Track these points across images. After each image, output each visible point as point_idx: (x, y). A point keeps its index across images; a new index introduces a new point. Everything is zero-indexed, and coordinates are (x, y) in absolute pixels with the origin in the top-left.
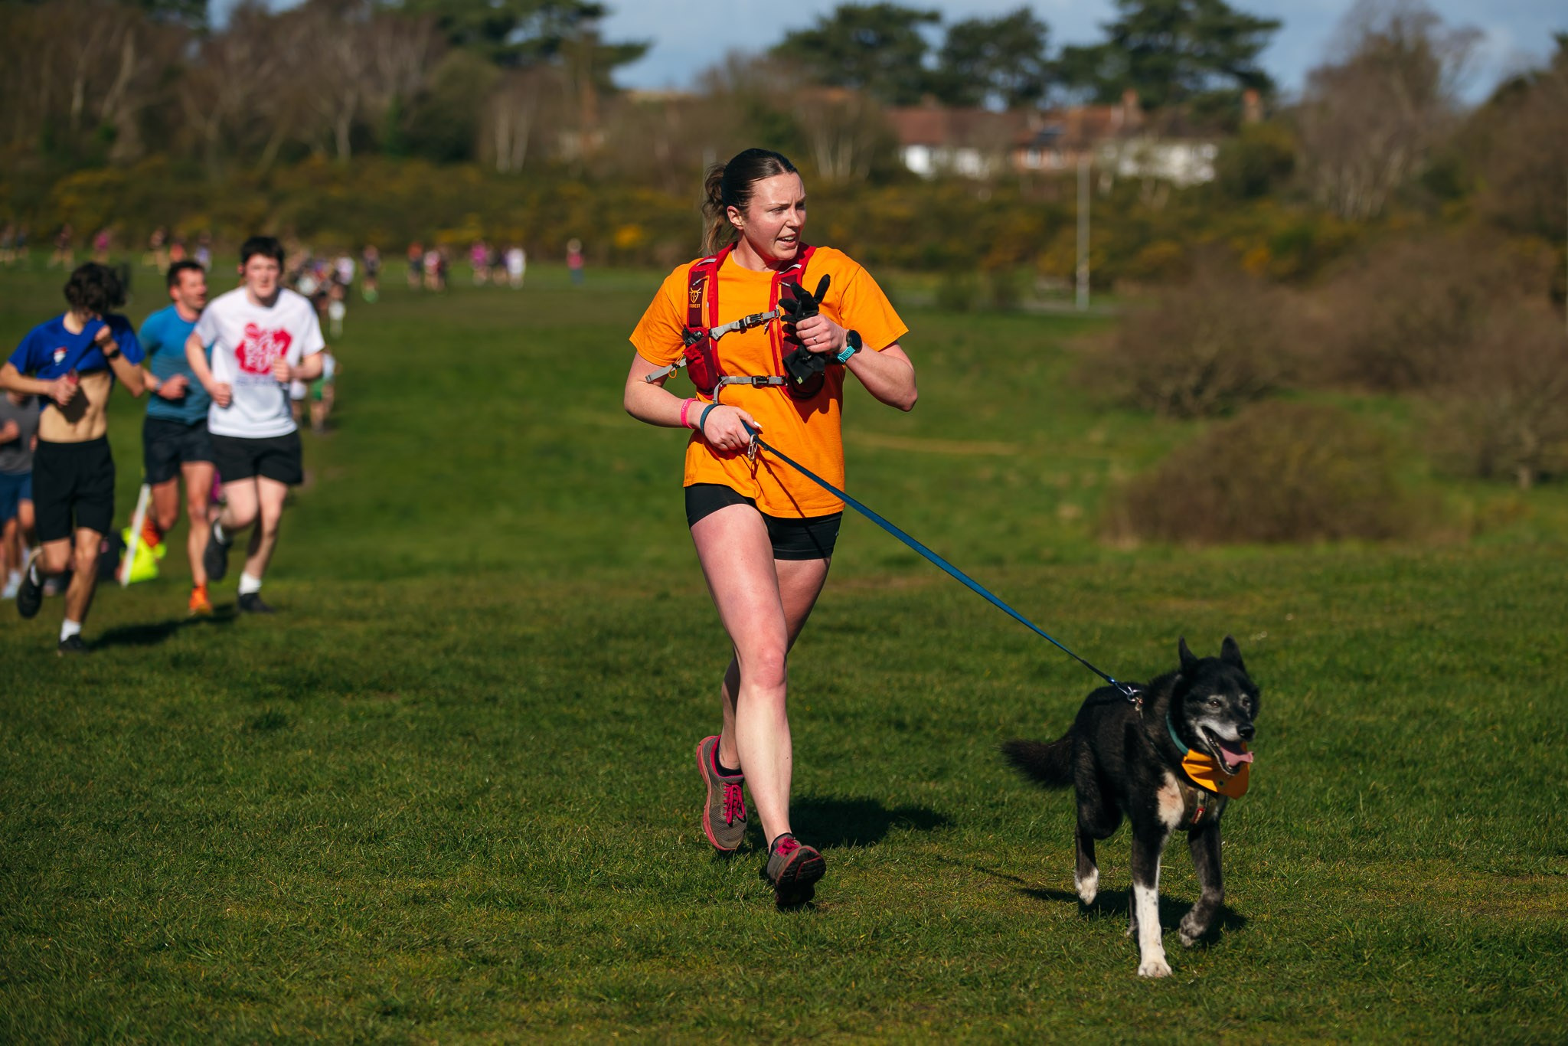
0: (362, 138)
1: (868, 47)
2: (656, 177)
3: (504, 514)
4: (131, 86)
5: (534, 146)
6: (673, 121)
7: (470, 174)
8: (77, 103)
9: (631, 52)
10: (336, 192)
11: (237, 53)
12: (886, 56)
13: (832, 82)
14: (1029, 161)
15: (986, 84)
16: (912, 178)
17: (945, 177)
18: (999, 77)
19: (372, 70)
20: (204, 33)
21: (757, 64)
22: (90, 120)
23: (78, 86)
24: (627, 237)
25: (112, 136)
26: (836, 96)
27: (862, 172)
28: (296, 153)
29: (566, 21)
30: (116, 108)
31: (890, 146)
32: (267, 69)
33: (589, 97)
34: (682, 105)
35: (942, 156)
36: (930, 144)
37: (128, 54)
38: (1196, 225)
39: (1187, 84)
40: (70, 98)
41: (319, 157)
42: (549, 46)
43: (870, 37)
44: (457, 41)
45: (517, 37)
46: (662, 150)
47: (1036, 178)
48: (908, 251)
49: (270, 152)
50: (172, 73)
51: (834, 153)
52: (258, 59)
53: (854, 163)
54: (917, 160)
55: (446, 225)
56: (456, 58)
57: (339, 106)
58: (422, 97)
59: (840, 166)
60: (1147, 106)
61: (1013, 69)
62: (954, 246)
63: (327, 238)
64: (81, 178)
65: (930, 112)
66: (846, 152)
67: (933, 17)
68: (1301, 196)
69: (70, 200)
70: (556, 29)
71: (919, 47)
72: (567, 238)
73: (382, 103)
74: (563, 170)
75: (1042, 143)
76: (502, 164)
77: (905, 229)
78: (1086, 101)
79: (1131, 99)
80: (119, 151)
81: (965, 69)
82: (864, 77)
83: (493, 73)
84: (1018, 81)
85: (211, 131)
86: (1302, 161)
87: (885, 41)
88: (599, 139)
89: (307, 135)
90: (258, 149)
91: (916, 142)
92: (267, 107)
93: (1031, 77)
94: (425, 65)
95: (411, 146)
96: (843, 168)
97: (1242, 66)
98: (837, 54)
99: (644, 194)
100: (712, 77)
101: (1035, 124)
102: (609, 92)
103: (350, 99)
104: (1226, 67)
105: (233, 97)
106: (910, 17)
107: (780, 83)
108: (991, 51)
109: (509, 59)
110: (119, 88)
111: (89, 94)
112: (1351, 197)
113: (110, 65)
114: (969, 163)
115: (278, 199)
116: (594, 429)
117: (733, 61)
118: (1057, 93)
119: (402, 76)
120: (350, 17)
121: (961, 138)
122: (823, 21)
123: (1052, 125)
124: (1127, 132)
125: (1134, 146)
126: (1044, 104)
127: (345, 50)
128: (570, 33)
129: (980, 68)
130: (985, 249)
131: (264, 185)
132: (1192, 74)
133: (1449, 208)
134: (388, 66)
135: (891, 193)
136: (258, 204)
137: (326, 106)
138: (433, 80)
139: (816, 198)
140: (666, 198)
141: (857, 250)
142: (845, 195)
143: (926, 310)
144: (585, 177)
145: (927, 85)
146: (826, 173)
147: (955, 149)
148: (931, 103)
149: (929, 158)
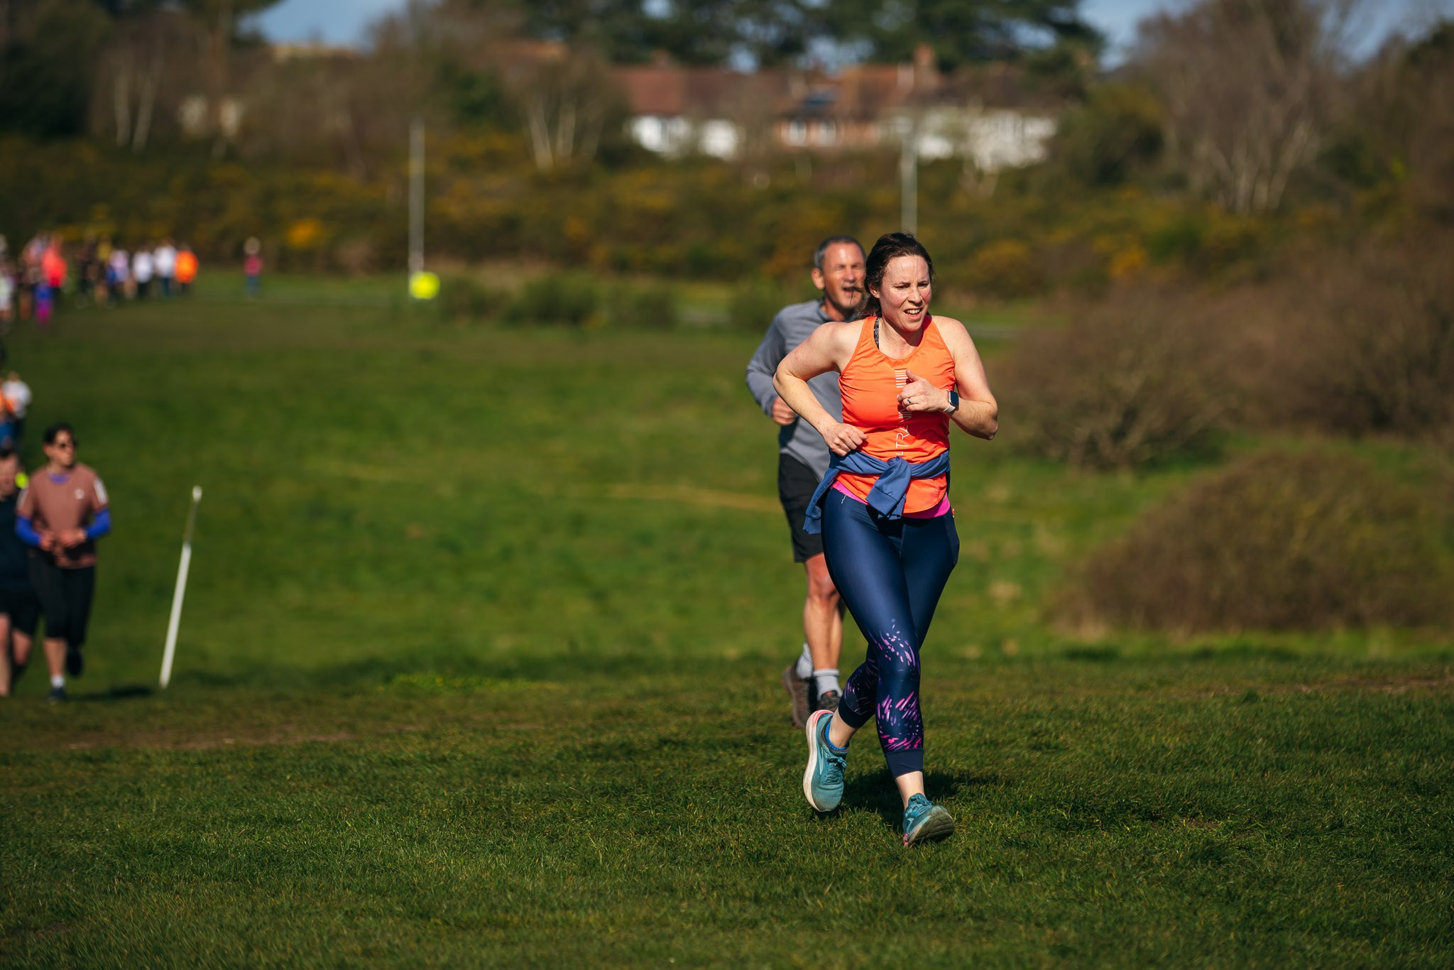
2: (338, 155)
7: (85, 152)
14: (793, 136)
15: (733, 38)
16: (650, 157)
17: (694, 159)
18: (748, 26)
24: (303, 234)
26: (552, 50)
27: (591, 145)
31: (623, 114)
34: (339, 63)
35: (681, 128)
36: (665, 115)
38: (1046, 218)
39: (990, 38)
46: (337, 122)
47: (812, 157)
48: (666, 253)
51: (552, 124)
53: (578, 138)
54: (649, 133)
55: (67, 218)
58: (15, 52)
59: (560, 143)
60: (945, 67)
61: (766, 18)
62: (727, 247)
65: (662, 73)
66: (568, 123)
68: (1178, 182)
75: (810, 113)
76: (123, 136)
78: (861, 59)
79: (926, 57)
81: (705, 17)
82: (570, 29)
83: (102, 21)
84: (771, 34)
86: (1171, 136)
88: (232, 113)
91: (646, 113)
93: (789, 27)
96: (564, 143)
97: (1062, 14)
99: (323, 179)
100: (388, 26)
101: (798, 89)
104: (1041, 18)
107: (465, 32)
112: (1243, 184)
114: (720, 139)
118: (823, 50)
121: (707, 108)
123: (820, 90)
124: (922, 101)
125: (938, 118)
126: (803, 62)
129: (723, 16)
130: (768, 251)
132: (996, 26)
133: (1361, 198)
138: (25, 30)
139: (542, 183)
140: (349, 183)
141: (601, 251)
142: (575, 180)
143: (715, 329)
144: (234, 156)
145: (656, 37)
146: (543, 154)
147: (700, 121)
148: (662, 61)
149: (664, 134)
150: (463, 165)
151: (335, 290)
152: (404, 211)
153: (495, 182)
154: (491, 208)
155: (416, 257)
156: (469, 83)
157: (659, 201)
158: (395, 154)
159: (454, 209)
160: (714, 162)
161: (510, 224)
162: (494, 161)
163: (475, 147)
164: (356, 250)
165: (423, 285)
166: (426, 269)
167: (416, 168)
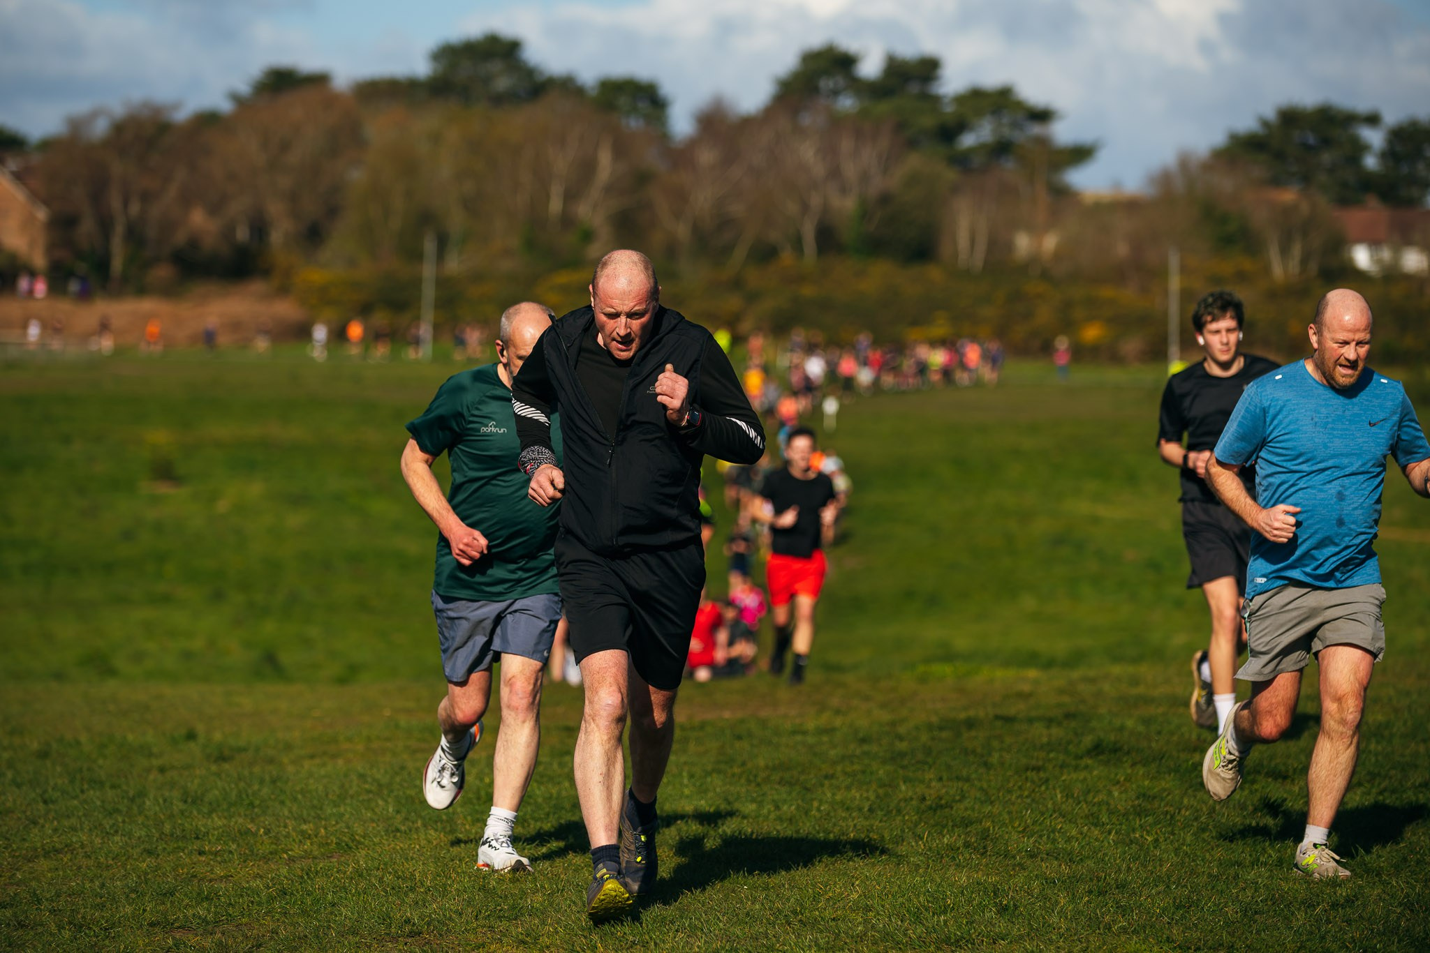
0: (827, 239)
1: (1307, 147)
2: (1119, 275)
3: (1029, 602)
4: (609, 189)
5: (993, 245)
7: (934, 273)
8: (555, 206)
9: (1080, 154)
10: (808, 291)
12: (1326, 157)
13: (1276, 182)
16: (1361, 274)
17: (1390, 276)
19: (835, 173)
21: (1204, 167)
22: (567, 221)
23: (557, 190)
24: (1092, 333)
25: (588, 237)
26: (1288, 196)
27: (1313, 268)
28: (765, 254)
29: (1015, 125)
30: (593, 210)
31: (1339, 244)
32: (735, 172)
33: (1043, 200)
34: (1130, 206)
35: (1386, 254)
36: (1374, 243)
37: (605, 157)
40: (549, 201)
41: (787, 257)
42: (1001, 148)
43: (1311, 139)
44: (912, 144)
45: (968, 140)
46: (1122, 250)
49: (740, 254)
50: (642, 179)
51: (1285, 251)
52: (727, 163)
53: (1304, 261)
54: (1362, 257)
55: (915, 322)
56: (914, 162)
57: (805, 208)
58: (885, 199)
59: (1291, 263)
62: (1409, 342)
63: (799, 335)
64: (562, 278)
65: (1373, 211)
66: (1297, 250)
67: (1373, 120)
69: (554, 298)
70: (1007, 132)
71: (1360, 148)
73: (846, 205)
74: (1025, 268)
76: (964, 261)
80: (594, 252)
81: (1405, 169)
82: (1306, 179)
83: (951, 175)
85: (682, 231)
87: (1326, 142)
88: (1050, 242)
89: (774, 236)
90: (727, 250)
91: (1359, 240)
92: (737, 209)
94: (884, 169)
95: (875, 246)
96: (1294, 265)
98: (1280, 156)
99: (1107, 292)
100: (1164, 180)
102: (1063, 194)
103: (815, 201)
105: (703, 198)
106: (1349, 119)
107: (1226, 184)
109: (961, 161)
110: (595, 192)
111: (567, 196)
113: (587, 168)
114: (1413, 260)
115: (753, 298)
116: (1095, 520)
117: (1184, 163)
119: (865, 177)
120: (807, 120)
121: (1404, 237)
122: (1265, 124)
127: (808, 152)
128: (1018, 137)
129: (1421, 168)
131: (736, 284)
134: (850, 170)
137: (792, 208)
138: (894, 181)
139: (1272, 295)
140: (1128, 296)
142: (1299, 291)
144: (1045, 275)
145: (1368, 185)
146: (1278, 271)
147: (1398, 247)
148: (1373, 202)
149: (1372, 256)
150: (1218, 281)
151: (1114, 375)
152: (1165, 314)
155: (1174, 349)
156: (1224, 220)
158: (1159, 274)
160: (1408, 278)
162: (1241, 277)
163: (1228, 268)
164: (1132, 345)
166: (1181, 358)
167: (1175, 283)
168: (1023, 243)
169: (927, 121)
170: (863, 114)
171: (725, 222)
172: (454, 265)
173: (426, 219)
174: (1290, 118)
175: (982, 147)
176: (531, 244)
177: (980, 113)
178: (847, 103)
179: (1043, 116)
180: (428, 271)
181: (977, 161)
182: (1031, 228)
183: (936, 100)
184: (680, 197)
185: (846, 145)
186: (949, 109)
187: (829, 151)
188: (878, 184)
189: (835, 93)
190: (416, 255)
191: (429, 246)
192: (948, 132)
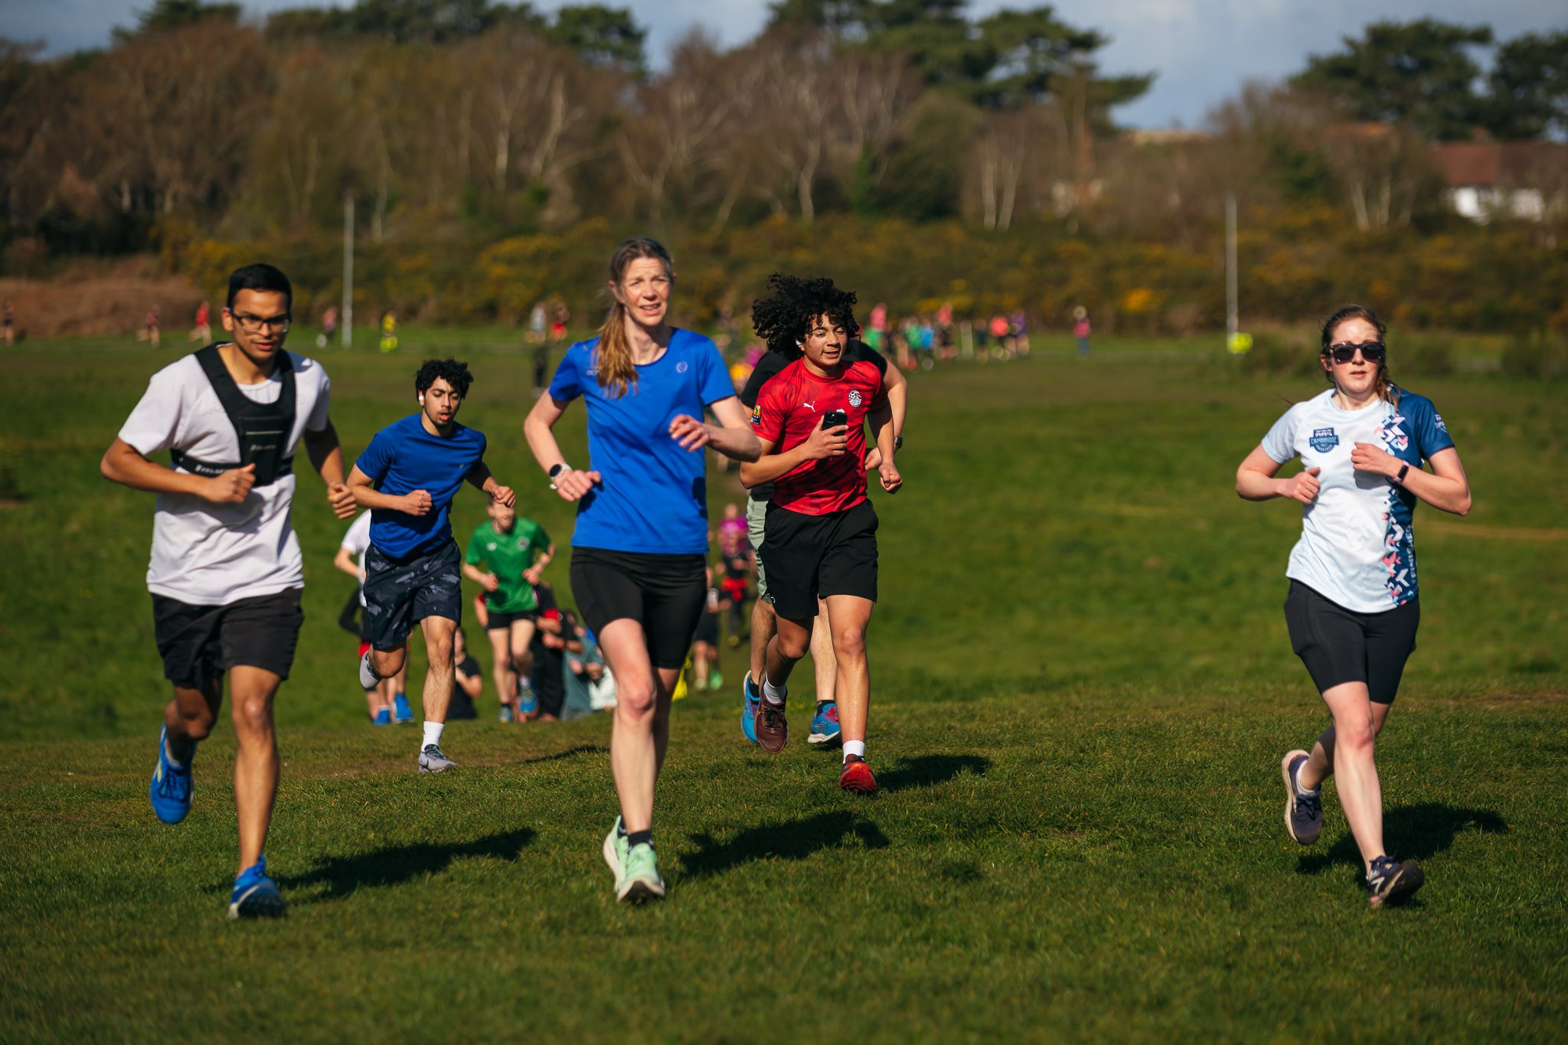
0: (827, 195)
1: (1405, 73)
2: (1168, 231)
3: (1025, 620)
4: (563, 139)
5: (1024, 197)
6: (1182, 165)
7: (953, 232)
8: (502, 160)
9: (1132, 88)
10: (803, 256)
11: (683, 98)
12: (1426, 85)
13: (1365, 116)
15: (1547, 113)
16: (1464, 223)
17: (1500, 222)
18: (1562, 102)
19: (837, 116)
20: (640, 76)
21: (1278, 97)
22: (516, 179)
23: (503, 140)
24: (1137, 300)
25: (542, 197)
26: (1375, 131)
27: (1406, 216)
28: (753, 213)
29: (1055, 53)
30: (546, 166)
31: (1438, 187)
32: (716, 118)
33: (1085, 141)
34: (1192, 147)
35: (1496, 198)
36: (1482, 186)
37: (559, 102)
40: (493, 156)
41: (780, 217)
42: (1038, 83)
43: (1408, 62)
44: (932, 79)
45: (999, 74)
46: (1175, 200)
48: (1460, 309)
49: (724, 213)
50: (608, 125)
51: (1371, 197)
52: (706, 105)
53: (1394, 208)
54: (1467, 202)
55: (929, 293)
56: (932, 99)
57: (802, 159)
58: (896, 146)
59: (1378, 213)
62: (1516, 301)
64: (510, 246)
65: (1481, 146)
66: (1386, 196)
67: (1482, 36)
69: (499, 270)
70: (1042, 64)
71: (1466, 72)
72: (1070, 302)
73: (850, 154)
74: (1061, 225)
76: (990, 220)
77: (1459, 283)
80: (550, 215)
81: (1520, 94)
82: (1402, 110)
83: (975, 115)
85: (656, 189)
87: (1426, 66)
88: (1096, 189)
89: (765, 193)
90: (710, 209)
91: (1464, 184)
92: (718, 161)
94: (896, 111)
95: (884, 202)
96: (1383, 214)
98: (1369, 83)
99: (1157, 251)
100: (1228, 112)
102: (1106, 132)
103: (813, 149)
105: (679, 151)
106: (1454, 37)
107: (1304, 118)
108: (1549, 73)
109: (991, 99)
110: (549, 143)
111: (515, 151)
113: (539, 116)
114: (1528, 204)
115: (736, 266)
116: (1119, 521)
117: (1250, 94)
119: (873, 121)
120: (807, 54)
121: (1517, 178)
122: (1352, 45)
127: (805, 94)
128: (1059, 67)
129: (1540, 93)
130: (1554, 303)
131: (719, 250)
134: (856, 113)
135: (1441, 242)
136: (715, 272)
137: (786, 159)
138: (906, 126)
139: (1352, 250)
140: (1180, 255)
141: (1403, 309)
142: (1387, 245)
143: (1491, 375)
144: (1085, 234)
145: (1477, 114)
146: (1363, 221)
147: (1509, 190)
148: (1480, 134)
149: (1480, 202)
150: (1290, 236)
151: (1163, 349)
152: (1223, 278)
153: (1309, 249)
154: (1304, 272)
155: (1233, 320)
156: (1299, 163)
157: (1456, 263)
158: (1215, 228)
159: (1273, 276)
160: (1520, 223)
161: (1322, 287)
162: (1320, 229)
163: (1304, 219)
164: (1184, 314)
165: (1238, 342)
166: (1240, 330)
167: (1233, 240)
168: (1063, 194)
169: (952, 52)
170: (874, 44)
171: (705, 177)
172: (379, 233)
173: (348, 178)
174: (1382, 37)
175: (1014, 80)
176: (473, 209)
177: (1012, 41)
178: (855, 32)
179: (1087, 42)
180: (348, 240)
181: (1008, 99)
182: (1070, 177)
183: (961, 25)
184: (653, 148)
185: (850, 82)
186: (976, 34)
187: (828, 89)
188: (887, 127)
189: (840, 20)
190: (334, 223)
191: (349, 211)
192: (977, 65)
